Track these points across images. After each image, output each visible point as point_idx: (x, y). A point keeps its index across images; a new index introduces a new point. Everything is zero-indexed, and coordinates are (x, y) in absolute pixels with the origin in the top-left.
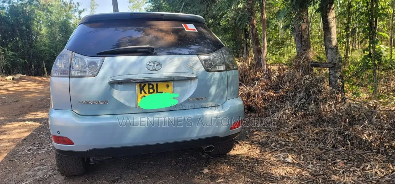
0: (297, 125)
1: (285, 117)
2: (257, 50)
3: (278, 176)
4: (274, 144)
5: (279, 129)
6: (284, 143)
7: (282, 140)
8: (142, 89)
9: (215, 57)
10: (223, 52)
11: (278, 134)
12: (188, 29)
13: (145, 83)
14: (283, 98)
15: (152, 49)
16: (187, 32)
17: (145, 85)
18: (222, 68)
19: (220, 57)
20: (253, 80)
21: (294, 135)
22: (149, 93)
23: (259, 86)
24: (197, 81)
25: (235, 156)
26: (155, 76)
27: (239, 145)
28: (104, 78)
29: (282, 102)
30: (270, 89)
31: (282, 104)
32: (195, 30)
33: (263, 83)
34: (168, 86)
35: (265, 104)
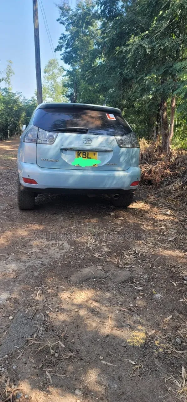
0: (181, 194)
1: (173, 189)
2: (165, 134)
3: (158, 220)
4: (161, 204)
5: (168, 196)
6: (168, 204)
7: (167, 203)
8: (79, 155)
9: (126, 139)
10: (131, 135)
11: (165, 199)
12: (109, 118)
13: (81, 151)
14: (176, 175)
15: (87, 130)
16: (109, 120)
17: (81, 153)
18: (129, 146)
19: (129, 139)
20: (156, 160)
21: (177, 200)
22: (83, 157)
23: (160, 165)
24: (112, 153)
25: (132, 209)
26: (88, 147)
27: (136, 203)
28: (56, 146)
29: (175, 178)
30: (167, 168)
31: (174, 179)
32: (114, 119)
33: (164, 163)
34: (94, 155)
35: (161, 179)
